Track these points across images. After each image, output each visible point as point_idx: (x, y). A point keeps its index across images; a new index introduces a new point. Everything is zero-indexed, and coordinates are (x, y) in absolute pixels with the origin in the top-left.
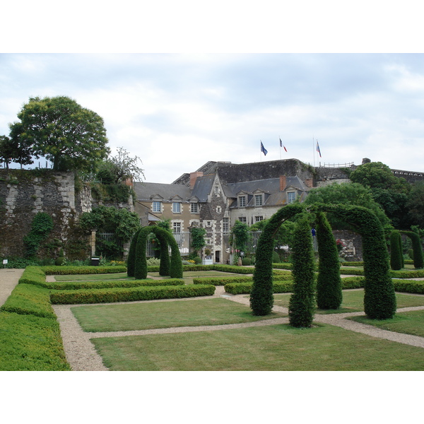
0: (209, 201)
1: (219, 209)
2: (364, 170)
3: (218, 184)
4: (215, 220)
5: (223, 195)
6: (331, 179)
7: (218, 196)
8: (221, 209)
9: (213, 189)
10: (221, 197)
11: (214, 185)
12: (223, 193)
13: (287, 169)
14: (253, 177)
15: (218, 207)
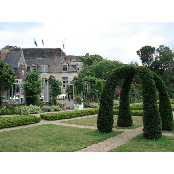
0: (19, 67)
1: (23, 72)
2: (93, 58)
3: (23, 57)
4: (21, 79)
5: (25, 64)
6: (73, 61)
7: (23, 64)
8: (24, 73)
9: (21, 60)
10: (24, 66)
11: (21, 58)
12: (25, 63)
13: (56, 53)
14: (35, 56)
15: (23, 71)
